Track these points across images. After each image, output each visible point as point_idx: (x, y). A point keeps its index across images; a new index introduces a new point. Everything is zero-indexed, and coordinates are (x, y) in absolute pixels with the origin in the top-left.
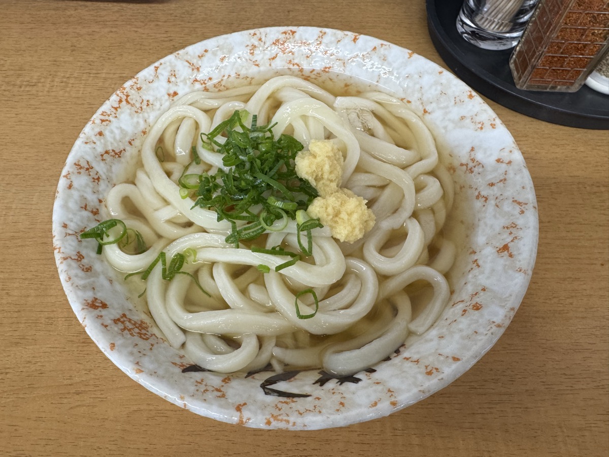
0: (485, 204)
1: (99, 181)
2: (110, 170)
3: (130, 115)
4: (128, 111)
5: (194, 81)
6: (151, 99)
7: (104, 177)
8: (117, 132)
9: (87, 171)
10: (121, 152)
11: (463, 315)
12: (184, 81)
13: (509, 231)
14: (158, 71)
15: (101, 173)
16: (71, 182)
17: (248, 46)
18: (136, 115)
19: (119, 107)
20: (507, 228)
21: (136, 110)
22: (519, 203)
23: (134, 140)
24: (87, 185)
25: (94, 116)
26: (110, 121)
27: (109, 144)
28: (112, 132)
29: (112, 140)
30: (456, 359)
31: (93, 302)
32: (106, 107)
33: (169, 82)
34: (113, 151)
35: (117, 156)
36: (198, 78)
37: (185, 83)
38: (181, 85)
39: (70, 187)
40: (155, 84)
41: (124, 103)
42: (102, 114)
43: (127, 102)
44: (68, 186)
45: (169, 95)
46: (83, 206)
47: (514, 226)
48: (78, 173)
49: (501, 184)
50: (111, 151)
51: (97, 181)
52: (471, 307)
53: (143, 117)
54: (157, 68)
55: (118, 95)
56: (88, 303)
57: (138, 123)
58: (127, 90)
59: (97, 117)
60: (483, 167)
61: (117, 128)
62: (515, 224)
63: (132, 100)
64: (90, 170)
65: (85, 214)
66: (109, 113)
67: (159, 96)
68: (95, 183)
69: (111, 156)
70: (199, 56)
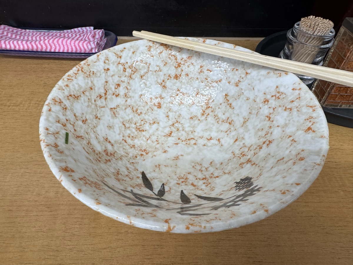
0: (291, 112)
1: (66, 109)
2: (72, 105)
3: (84, 77)
4: (83, 76)
5: (118, 63)
6: (95, 71)
7: (69, 108)
8: (76, 86)
9: (60, 104)
10: (78, 97)
11: (294, 165)
12: (113, 63)
13: (309, 120)
14: (99, 57)
15: (67, 105)
16: (51, 108)
17: (147, 46)
18: (87, 78)
19: (78, 73)
20: (307, 119)
21: (87, 76)
22: (311, 107)
23: (85, 91)
24: (60, 111)
25: (64, 77)
26: (72, 80)
27: (72, 91)
28: (73, 85)
29: (73, 90)
30: (298, 184)
31: (66, 168)
32: (71, 72)
33: (105, 63)
34: (74, 95)
35: (76, 98)
36: (120, 62)
37: (114, 65)
38: (111, 65)
39: (50, 110)
40: (97, 64)
41: (80, 71)
42: (68, 76)
43: (82, 71)
44: (49, 110)
45: (105, 70)
46: (58, 121)
47: (311, 118)
48: (54, 104)
49: (297, 100)
50: (73, 95)
51: (65, 109)
52: (298, 160)
53: (91, 80)
54: (98, 56)
55: (77, 67)
56: (63, 169)
57: (88, 82)
58: (82, 65)
59: (65, 77)
60: (285, 94)
61: (76, 84)
62: (311, 117)
63: (85, 70)
64: (61, 103)
65: (59, 125)
66: (72, 76)
67: (99, 70)
68: (64, 111)
69: (73, 98)
70: (121, 51)
